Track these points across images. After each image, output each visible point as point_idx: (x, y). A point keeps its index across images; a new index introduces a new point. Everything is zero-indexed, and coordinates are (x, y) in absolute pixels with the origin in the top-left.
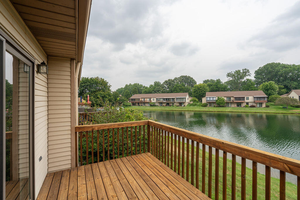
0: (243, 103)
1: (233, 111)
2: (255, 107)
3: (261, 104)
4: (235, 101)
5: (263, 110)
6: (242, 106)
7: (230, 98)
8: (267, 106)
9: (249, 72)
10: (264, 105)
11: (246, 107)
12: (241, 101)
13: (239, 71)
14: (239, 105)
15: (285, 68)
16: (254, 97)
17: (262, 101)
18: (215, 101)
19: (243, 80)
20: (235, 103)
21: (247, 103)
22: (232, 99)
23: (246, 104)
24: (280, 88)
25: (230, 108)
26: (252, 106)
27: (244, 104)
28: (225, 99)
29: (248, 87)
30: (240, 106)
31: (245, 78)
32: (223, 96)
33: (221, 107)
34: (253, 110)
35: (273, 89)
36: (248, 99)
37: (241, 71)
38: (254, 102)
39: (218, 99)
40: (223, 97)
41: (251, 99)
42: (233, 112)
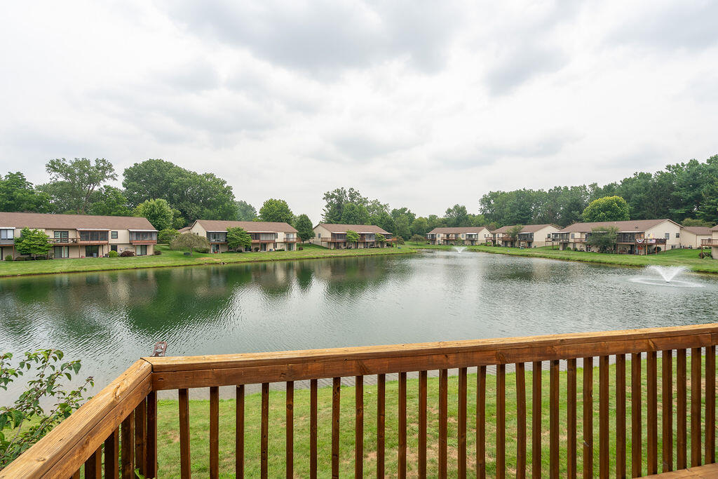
0: (102, 245)
1: (77, 270)
2: (133, 256)
3: (144, 248)
4: (80, 242)
5: (148, 262)
6: (100, 254)
7: (65, 232)
8: (157, 253)
9: (112, 170)
10: (150, 251)
11: (110, 256)
12: (97, 242)
13: (88, 163)
14: (92, 251)
15: (182, 176)
16: (130, 232)
17: (147, 240)
18: (11, 243)
19: (96, 188)
20: (82, 246)
21: (114, 247)
22: (71, 235)
23: (110, 250)
24: (176, 216)
25: (66, 261)
26: (127, 255)
27: (106, 250)
28: (51, 235)
29: (109, 205)
30: (95, 254)
31: (102, 184)
32: (44, 226)
33: (33, 259)
34: (129, 263)
35: (164, 216)
36: (115, 236)
37: (93, 164)
38: (131, 244)
39: (23, 236)
40: (44, 230)
41: (123, 237)
42: (78, 272)
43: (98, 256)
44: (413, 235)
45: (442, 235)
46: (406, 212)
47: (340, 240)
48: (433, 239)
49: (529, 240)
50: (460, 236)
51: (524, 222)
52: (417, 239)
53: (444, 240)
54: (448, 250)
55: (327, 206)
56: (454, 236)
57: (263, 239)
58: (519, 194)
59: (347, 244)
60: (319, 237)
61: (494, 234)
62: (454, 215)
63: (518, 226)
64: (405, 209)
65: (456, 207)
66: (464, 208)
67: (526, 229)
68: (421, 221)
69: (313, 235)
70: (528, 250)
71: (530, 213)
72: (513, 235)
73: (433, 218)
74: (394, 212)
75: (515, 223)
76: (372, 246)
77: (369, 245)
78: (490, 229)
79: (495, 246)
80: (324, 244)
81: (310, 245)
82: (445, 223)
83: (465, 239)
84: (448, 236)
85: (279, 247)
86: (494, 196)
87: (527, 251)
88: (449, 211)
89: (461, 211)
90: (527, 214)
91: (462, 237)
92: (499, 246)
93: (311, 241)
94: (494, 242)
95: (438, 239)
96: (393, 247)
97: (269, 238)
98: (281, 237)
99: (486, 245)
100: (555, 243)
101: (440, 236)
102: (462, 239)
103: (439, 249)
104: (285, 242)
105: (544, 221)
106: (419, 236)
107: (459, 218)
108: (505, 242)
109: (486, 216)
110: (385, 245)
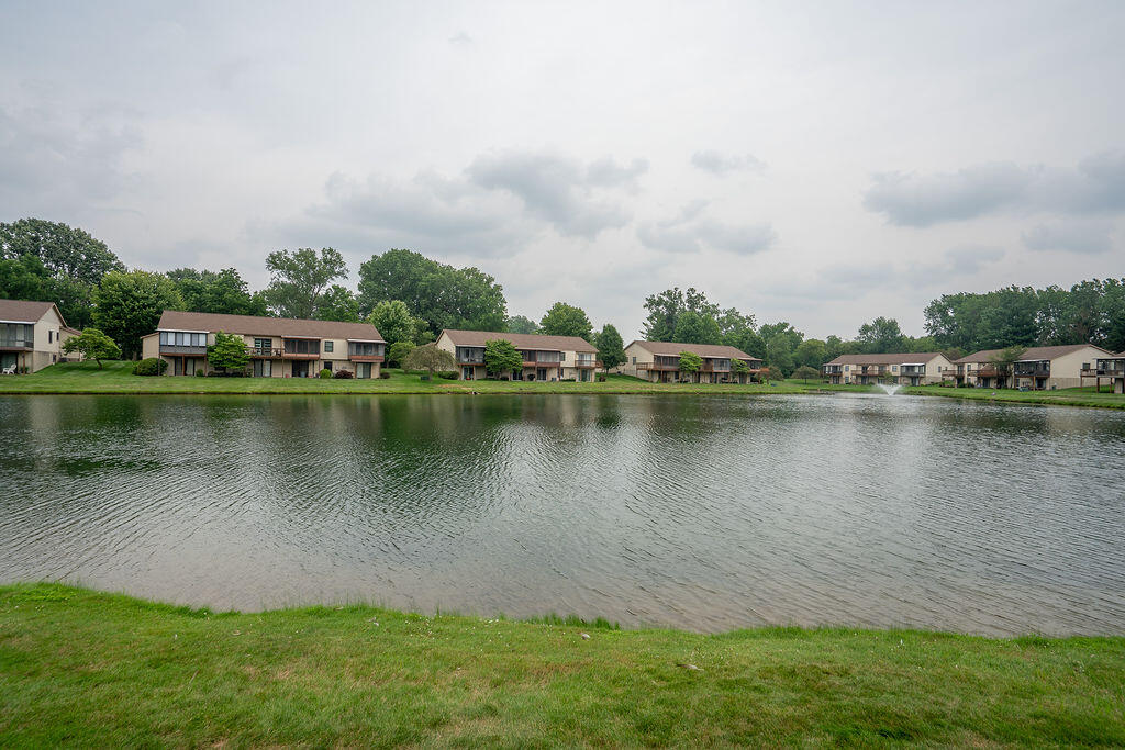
0: (313, 361)
1: (272, 390)
2: (351, 377)
3: (368, 366)
4: (285, 355)
5: (373, 387)
6: (310, 373)
7: (266, 341)
8: (384, 376)
9: (342, 264)
10: (376, 372)
11: (322, 376)
12: (306, 355)
13: (313, 254)
14: (299, 367)
15: (433, 272)
16: (350, 343)
17: (370, 356)
18: (204, 352)
19: (322, 292)
20: (287, 361)
21: (328, 365)
22: (276, 345)
23: (322, 368)
24: (420, 328)
25: (264, 380)
26: (344, 375)
27: (318, 368)
28: (251, 343)
29: (336, 310)
30: (303, 374)
31: (329, 285)
32: (242, 332)
33: (227, 375)
34: (343, 386)
35: (402, 325)
36: (329, 348)
37: (319, 256)
38: (349, 360)
39: (217, 345)
40: (242, 337)
41: (340, 350)
42: (274, 393)
43: (307, 376)
44: (798, 365)
45: (853, 367)
46: (786, 330)
47: (666, 368)
48: (837, 375)
49: (1040, 376)
50: (890, 369)
51: (1028, 343)
52: (805, 375)
53: (857, 376)
54: (862, 392)
55: (651, 319)
56: (877, 368)
57: (541, 360)
58: (1008, 297)
59: (681, 375)
60: (634, 362)
61: (961, 366)
62: (875, 336)
63: (1012, 350)
64: (785, 325)
65: (879, 322)
66: (894, 323)
67: (1031, 355)
68: (814, 346)
69: (625, 360)
70: (1038, 393)
71: (1032, 330)
72: (1003, 367)
73: (833, 340)
74: (765, 329)
75: (1005, 345)
76: (725, 380)
77: (719, 378)
78: (950, 358)
79: (963, 386)
80: (642, 374)
81: (619, 375)
82: (856, 349)
83: (898, 374)
84: (865, 368)
85: (566, 376)
86: (955, 301)
87: (1036, 395)
88: (865, 329)
89: (888, 328)
90: (1027, 332)
91: (894, 369)
92: (970, 386)
93: (621, 368)
94: (960, 379)
95: (845, 374)
96: (762, 382)
97: (550, 360)
98: (571, 358)
99: (942, 385)
100: (1105, 381)
101: (850, 370)
102: (893, 374)
103: (846, 391)
104: (577, 368)
105: (1068, 340)
106: (810, 369)
107: (886, 339)
108: (985, 379)
109: (939, 338)
110: (748, 380)
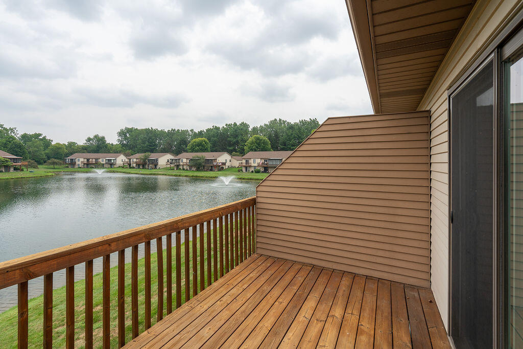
44: (49, 158)
45: (82, 160)
46: (40, 137)
48: (73, 163)
49: (155, 164)
50: (100, 160)
51: (152, 151)
52: (54, 163)
53: (84, 164)
54: (87, 172)
56: (94, 160)
58: (148, 131)
61: (130, 159)
62: (94, 143)
63: (147, 154)
64: (40, 135)
65: (96, 137)
66: (103, 138)
67: (153, 156)
68: (58, 147)
70: (154, 170)
71: (156, 145)
72: (144, 160)
73: (71, 145)
74: (25, 137)
75: (145, 151)
78: (126, 155)
79: (131, 168)
82: (84, 149)
83: (104, 162)
84: (88, 160)
86: (129, 130)
87: (154, 171)
88: (89, 140)
89: (102, 140)
90: (154, 145)
91: (102, 161)
92: (133, 168)
94: (130, 165)
95: (77, 163)
96: (22, 170)
99: (123, 167)
100: (172, 165)
101: (80, 160)
102: (102, 163)
103: (78, 172)
105: (164, 151)
106: (54, 160)
107: (98, 146)
108: (138, 165)
109: (123, 145)
110: (12, 169)
